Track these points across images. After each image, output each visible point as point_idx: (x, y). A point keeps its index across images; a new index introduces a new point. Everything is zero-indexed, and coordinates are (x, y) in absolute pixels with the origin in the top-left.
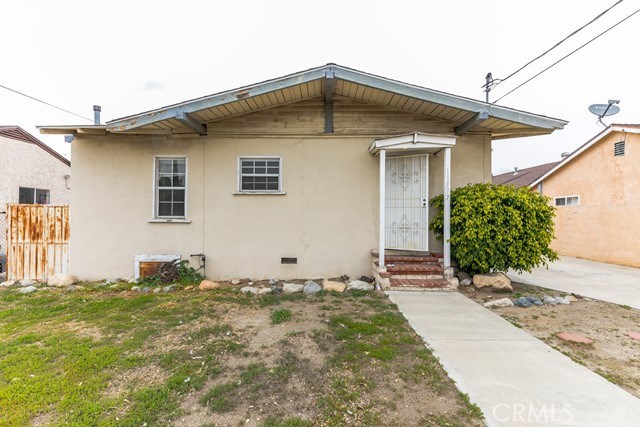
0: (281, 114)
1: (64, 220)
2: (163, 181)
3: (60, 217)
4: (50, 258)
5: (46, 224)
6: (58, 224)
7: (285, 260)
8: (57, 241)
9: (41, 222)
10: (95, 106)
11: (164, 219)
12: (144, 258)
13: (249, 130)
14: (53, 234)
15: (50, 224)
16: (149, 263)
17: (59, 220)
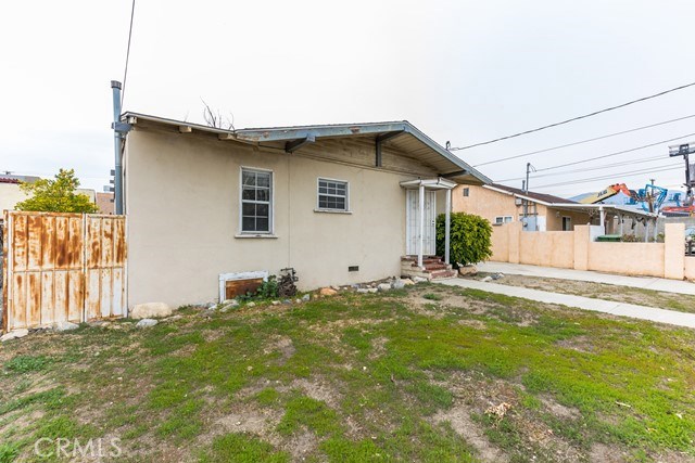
0: (348, 144)
1: (116, 236)
2: (248, 194)
3: (109, 231)
4: (92, 288)
5: (86, 241)
6: (106, 241)
7: (352, 269)
8: (104, 265)
9: (76, 238)
10: (113, 82)
11: (250, 234)
12: (230, 276)
13: (325, 154)
14: (97, 255)
15: (92, 241)
16: (236, 282)
17: (107, 235)
